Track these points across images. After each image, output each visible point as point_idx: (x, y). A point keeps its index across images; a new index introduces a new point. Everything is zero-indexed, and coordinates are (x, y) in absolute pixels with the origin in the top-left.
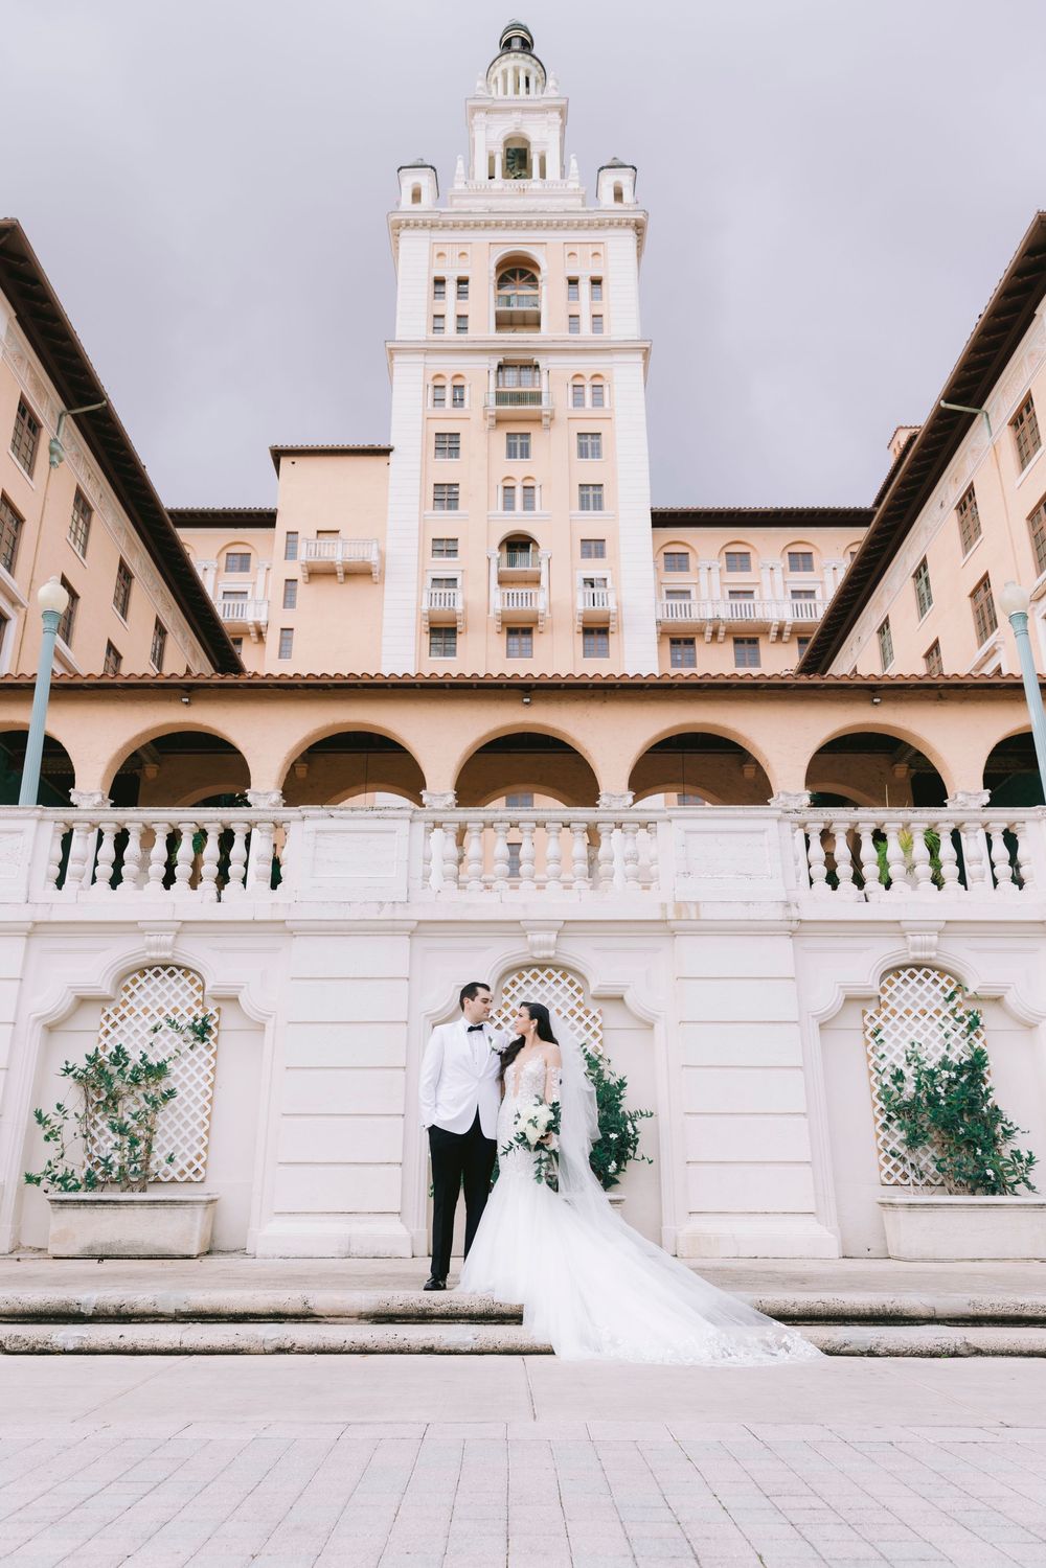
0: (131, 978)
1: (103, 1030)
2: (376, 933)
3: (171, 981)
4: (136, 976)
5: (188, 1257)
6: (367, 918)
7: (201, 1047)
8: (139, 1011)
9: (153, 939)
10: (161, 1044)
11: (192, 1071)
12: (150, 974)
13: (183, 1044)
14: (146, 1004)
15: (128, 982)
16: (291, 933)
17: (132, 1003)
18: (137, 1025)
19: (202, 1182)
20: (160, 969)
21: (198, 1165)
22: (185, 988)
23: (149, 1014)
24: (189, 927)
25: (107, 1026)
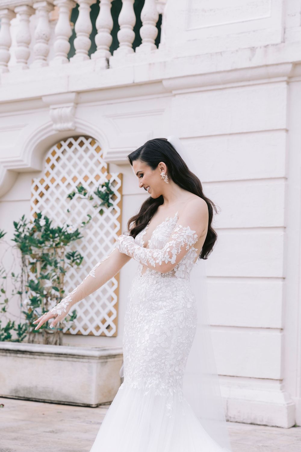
0: (51, 151)
1: (33, 199)
2: (251, 83)
3: (81, 150)
4: (55, 148)
5: (88, 406)
6: (239, 66)
7: (107, 211)
8: (58, 180)
9: (56, 112)
10: (76, 210)
11: (102, 234)
12: (65, 145)
13: (93, 209)
14: (64, 174)
15: (49, 155)
16: (170, 92)
17: (53, 173)
18: (57, 194)
19: (114, 336)
20: (72, 140)
21: (109, 321)
22: (92, 157)
23: (66, 183)
24: (84, 97)
25: (36, 196)
